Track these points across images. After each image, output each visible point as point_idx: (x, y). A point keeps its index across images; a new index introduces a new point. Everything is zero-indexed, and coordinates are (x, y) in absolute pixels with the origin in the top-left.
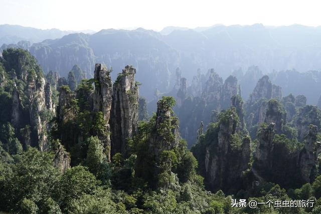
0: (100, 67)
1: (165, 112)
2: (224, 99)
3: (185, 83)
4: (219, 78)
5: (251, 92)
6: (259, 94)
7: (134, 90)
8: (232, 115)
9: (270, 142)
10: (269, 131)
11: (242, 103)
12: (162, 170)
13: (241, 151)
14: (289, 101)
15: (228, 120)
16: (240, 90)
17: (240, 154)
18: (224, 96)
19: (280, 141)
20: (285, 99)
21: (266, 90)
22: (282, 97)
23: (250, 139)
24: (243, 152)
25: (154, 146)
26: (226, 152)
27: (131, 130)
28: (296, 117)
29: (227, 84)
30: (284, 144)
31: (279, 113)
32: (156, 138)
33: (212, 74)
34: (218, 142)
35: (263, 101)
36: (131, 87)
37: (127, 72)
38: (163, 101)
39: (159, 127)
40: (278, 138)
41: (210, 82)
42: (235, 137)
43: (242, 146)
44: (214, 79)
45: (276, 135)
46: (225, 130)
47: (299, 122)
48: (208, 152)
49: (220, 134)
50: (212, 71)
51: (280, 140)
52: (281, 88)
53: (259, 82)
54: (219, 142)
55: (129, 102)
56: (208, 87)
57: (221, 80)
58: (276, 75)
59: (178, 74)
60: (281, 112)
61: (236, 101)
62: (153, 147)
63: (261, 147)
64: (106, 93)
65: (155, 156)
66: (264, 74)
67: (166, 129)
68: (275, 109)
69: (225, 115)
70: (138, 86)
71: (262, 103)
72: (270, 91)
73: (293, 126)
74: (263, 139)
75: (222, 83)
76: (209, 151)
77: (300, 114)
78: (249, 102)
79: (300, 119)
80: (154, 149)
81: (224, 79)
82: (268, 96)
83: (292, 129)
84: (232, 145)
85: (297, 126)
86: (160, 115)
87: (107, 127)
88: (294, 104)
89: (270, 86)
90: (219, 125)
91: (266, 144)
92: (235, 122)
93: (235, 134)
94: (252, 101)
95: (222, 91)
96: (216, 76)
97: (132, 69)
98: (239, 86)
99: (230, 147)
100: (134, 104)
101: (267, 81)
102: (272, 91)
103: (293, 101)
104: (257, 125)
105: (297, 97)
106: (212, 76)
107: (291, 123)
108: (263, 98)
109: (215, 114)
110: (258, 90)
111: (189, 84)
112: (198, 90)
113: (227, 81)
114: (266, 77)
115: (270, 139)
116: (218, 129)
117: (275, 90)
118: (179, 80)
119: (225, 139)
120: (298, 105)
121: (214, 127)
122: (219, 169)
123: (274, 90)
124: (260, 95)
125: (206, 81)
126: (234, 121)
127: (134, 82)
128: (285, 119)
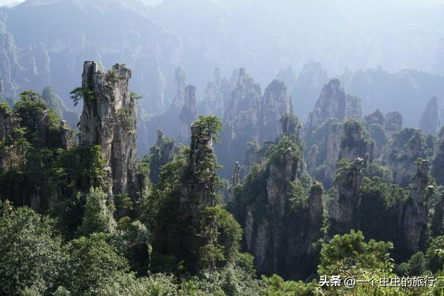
0: (92, 67)
1: (205, 142)
2: (265, 123)
3: (194, 94)
4: (255, 85)
5: (311, 109)
6: (324, 111)
7: (128, 108)
8: (290, 149)
9: (355, 191)
10: (355, 172)
11: (300, 127)
12: (204, 241)
13: (307, 210)
14: (375, 122)
15: (285, 158)
16: (291, 106)
17: (305, 214)
18: (265, 118)
19: (371, 188)
20: (368, 118)
21: (336, 104)
22: (363, 115)
23: (322, 187)
24: (311, 211)
25: (189, 200)
26: (282, 213)
27: (126, 180)
28: (387, 149)
29: (269, 96)
30: (378, 193)
31: (362, 141)
32: (193, 187)
33: (242, 78)
34: (267, 195)
35: (333, 124)
36: (124, 103)
37: (117, 75)
38: (200, 124)
39: (196, 168)
40: (368, 182)
41: (239, 93)
42: (296, 186)
43: (308, 201)
44: (245, 87)
45: (364, 178)
46: (280, 175)
47: (393, 158)
48: (250, 214)
49: (270, 182)
50: (242, 71)
51: (372, 186)
52: (360, 100)
53: (323, 90)
54: (270, 195)
55: (121, 130)
56: (236, 101)
57: (257, 88)
58: (351, 78)
59: (179, 79)
60: (365, 141)
61: (288, 125)
62: (187, 202)
63: (343, 199)
64: (106, 113)
65: (191, 217)
66: (331, 76)
67: (208, 170)
68: (355, 136)
69: (279, 148)
70: (135, 100)
71: (331, 128)
72: (342, 105)
73: (384, 164)
74: (344, 186)
75: (260, 93)
76: (252, 213)
77: (395, 143)
78: (308, 126)
79: (394, 151)
80: (189, 206)
81: (264, 86)
82: (340, 115)
83: (384, 168)
84: (291, 199)
85: (390, 163)
86: (197, 148)
87: (108, 171)
88: (383, 128)
89: (342, 97)
90: (268, 165)
91: (349, 194)
92: (295, 160)
93: (297, 181)
94: (313, 125)
95: (260, 107)
96: (249, 81)
97: (125, 70)
98: (290, 98)
99: (288, 203)
100: (130, 134)
101: (337, 90)
102: (346, 105)
103: (381, 121)
104: (324, 166)
105: (386, 115)
106: (242, 81)
107: (380, 159)
108: (332, 119)
109: (253, 148)
110: (322, 104)
111: (200, 96)
112: (217, 107)
113: (268, 89)
114: (335, 82)
115: (356, 185)
116: (266, 174)
117: (350, 104)
118: (182, 89)
119: (280, 189)
120: (390, 128)
121: (259, 170)
122: (271, 242)
123: (348, 104)
124: (325, 114)
125: (231, 91)
126: (294, 158)
127: (128, 94)
128: (371, 153)
